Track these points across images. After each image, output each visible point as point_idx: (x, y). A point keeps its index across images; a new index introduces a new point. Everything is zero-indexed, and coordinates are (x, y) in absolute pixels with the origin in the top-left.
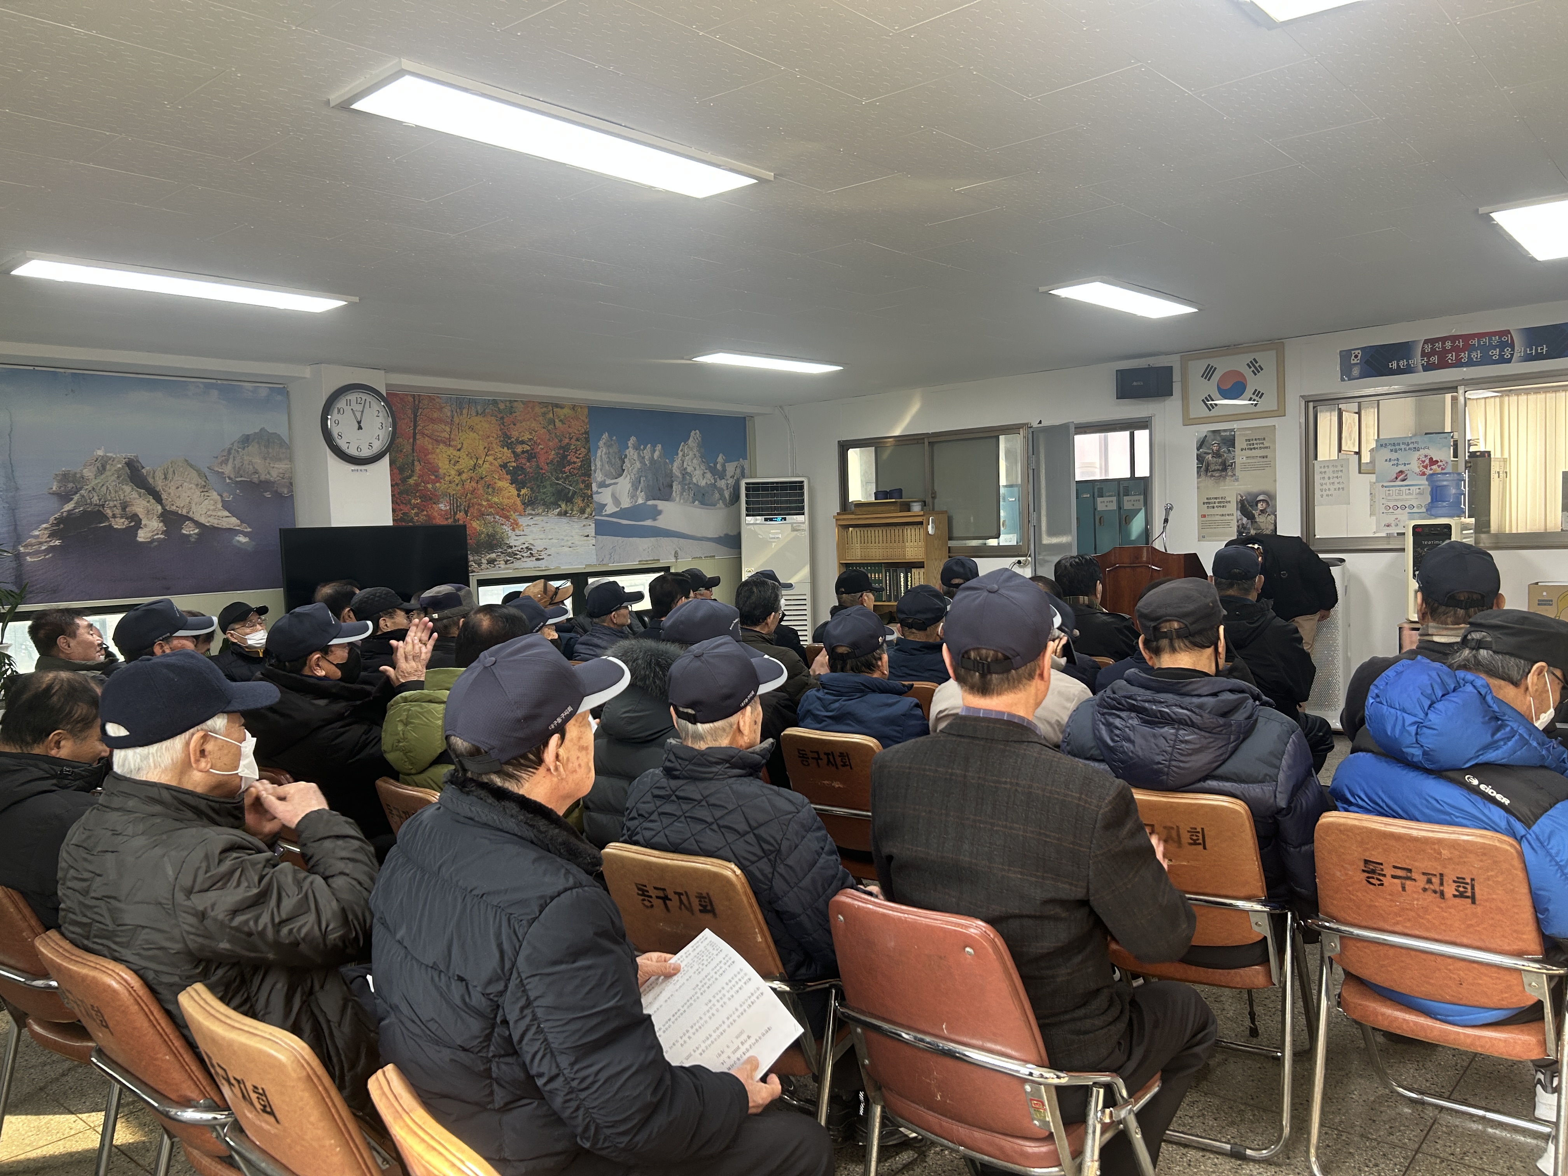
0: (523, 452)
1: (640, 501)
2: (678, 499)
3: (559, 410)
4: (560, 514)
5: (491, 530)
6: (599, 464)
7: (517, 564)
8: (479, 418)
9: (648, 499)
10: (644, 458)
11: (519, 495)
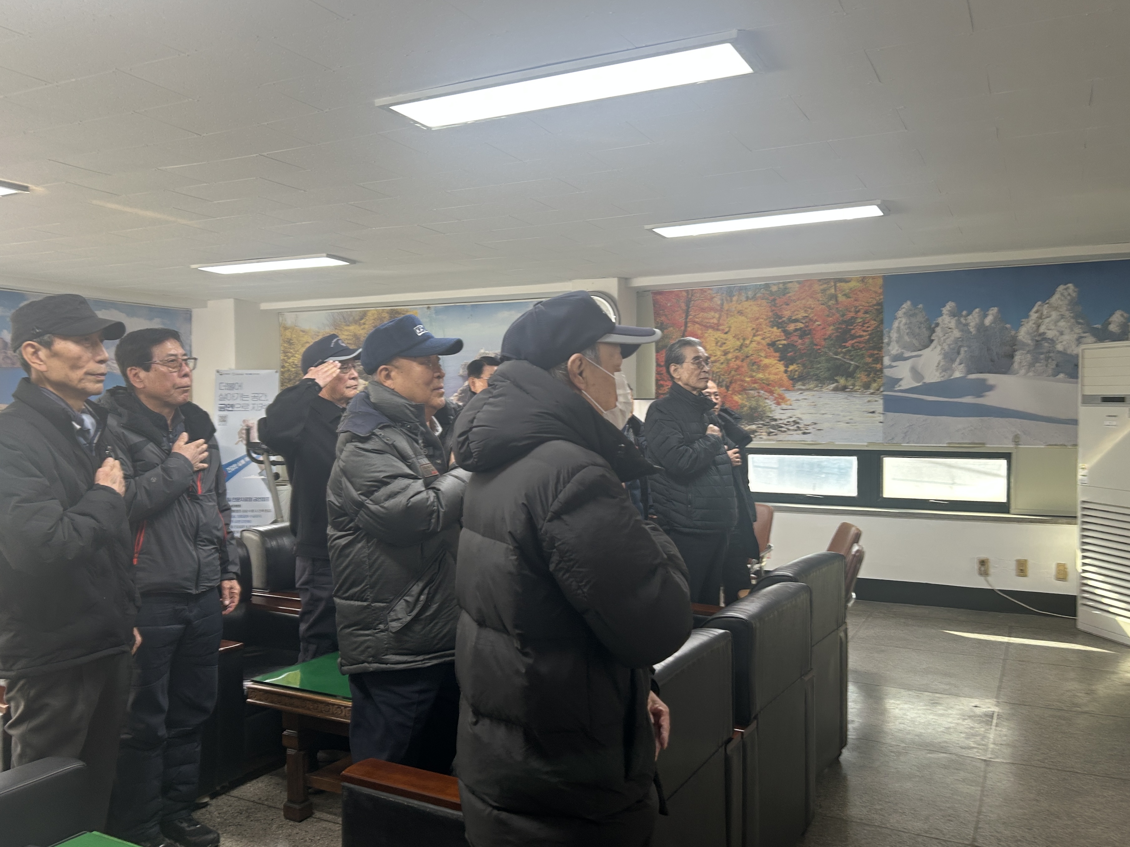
0: (796, 330)
1: (957, 374)
2: (1023, 371)
3: (842, 284)
4: (836, 389)
5: (754, 404)
6: (894, 335)
7: (781, 436)
8: (751, 303)
9: (969, 372)
10: (967, 325)
11: (786, 372)
